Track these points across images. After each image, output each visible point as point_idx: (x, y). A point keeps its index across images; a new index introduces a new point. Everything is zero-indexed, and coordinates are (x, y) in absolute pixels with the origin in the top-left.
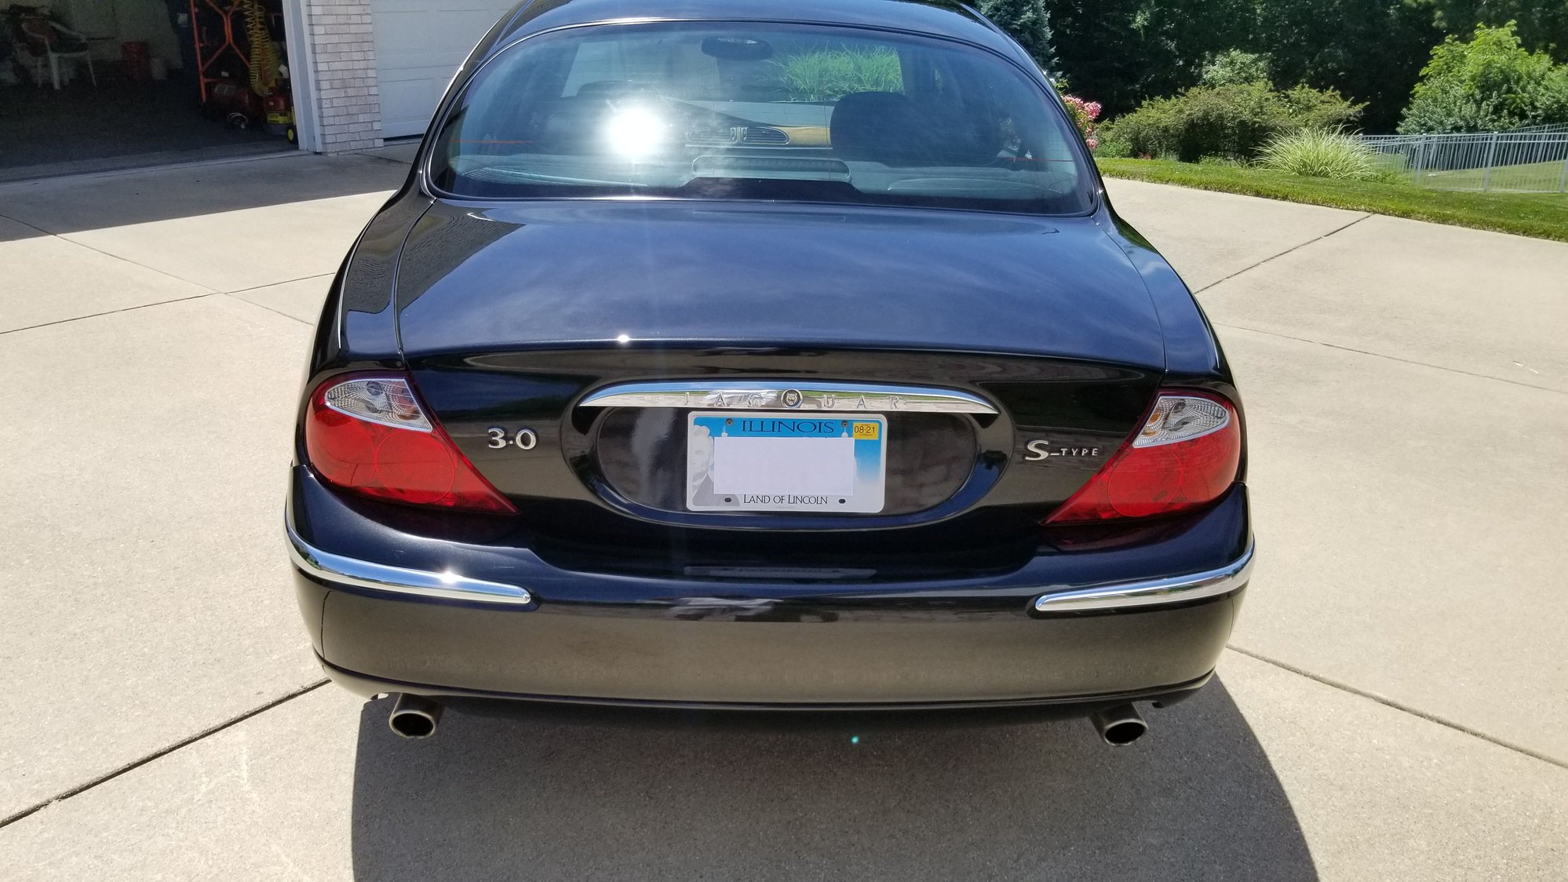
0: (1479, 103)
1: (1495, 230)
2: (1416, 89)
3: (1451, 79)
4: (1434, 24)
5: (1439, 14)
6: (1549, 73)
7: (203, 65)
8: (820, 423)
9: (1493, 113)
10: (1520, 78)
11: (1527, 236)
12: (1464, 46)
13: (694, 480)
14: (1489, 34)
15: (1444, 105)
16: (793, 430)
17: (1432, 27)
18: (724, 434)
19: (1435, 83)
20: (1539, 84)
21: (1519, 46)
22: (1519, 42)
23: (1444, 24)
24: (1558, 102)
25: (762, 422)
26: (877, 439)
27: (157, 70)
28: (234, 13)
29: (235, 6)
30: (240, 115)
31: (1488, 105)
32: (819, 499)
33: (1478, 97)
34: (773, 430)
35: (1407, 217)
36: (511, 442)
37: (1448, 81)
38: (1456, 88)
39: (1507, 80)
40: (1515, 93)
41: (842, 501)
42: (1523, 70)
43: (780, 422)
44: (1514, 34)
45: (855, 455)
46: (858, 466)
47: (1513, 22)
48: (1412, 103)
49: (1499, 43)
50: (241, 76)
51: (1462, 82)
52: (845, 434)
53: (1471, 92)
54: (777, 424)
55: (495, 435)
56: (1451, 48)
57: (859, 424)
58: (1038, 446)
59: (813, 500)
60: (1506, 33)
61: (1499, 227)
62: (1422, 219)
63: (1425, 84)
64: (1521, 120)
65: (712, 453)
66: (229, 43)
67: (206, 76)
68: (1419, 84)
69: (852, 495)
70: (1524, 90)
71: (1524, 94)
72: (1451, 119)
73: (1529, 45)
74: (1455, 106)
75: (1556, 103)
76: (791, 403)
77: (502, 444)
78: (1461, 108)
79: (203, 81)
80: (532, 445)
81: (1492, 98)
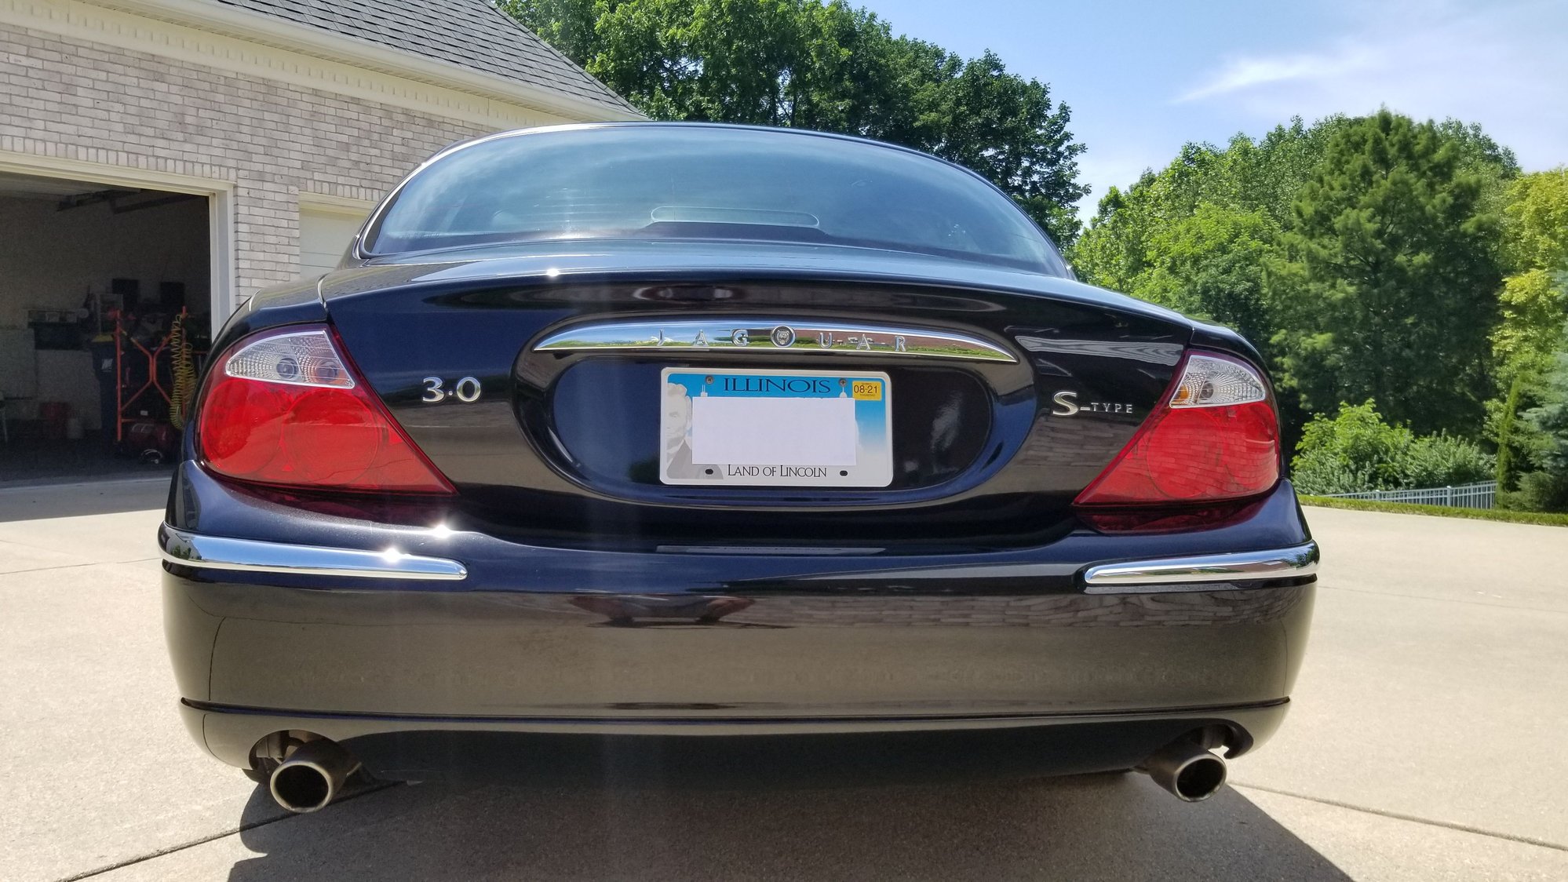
0: (1354, 473)
1: (1414, 513)
2: (1295, 462)
3: (1325, 452)
4: (1301, 406)
5: (1304, 397)
6: (1413, 445)
7: (122, 406)
8: (814, 382)
9: (1369, 482)
10: (1387, 451)
11: (1446, 516)
12: (1332, 422)
13: (669, 447)
14: (1352, 412)
15: (1323, 476)
16: (784, 390)
17: (1299, 409)
18: (704, 394)
19: (1311, 456)
20: (1405, 454)
21: (1381, 421)
22: (1381, 417)
23: (1309, 406)
24: (1426, 470)
25: (748, 380)
26: (880, 399)
27: (74, 428)
28: (162, 352)
29: (162, 346)
30: (155, 451)
31: (1364, 474)
32: (817, 471)
33: (1353, 467)
34: (761, 390)
35: (1327, 506)
36: (450, 394)
37: (1322, 454)
38: (1331, 460)
39: (1376, 451)
40: (1385, 462)
41: (844, 473)
42: (1389, 442)
43: (768, 380)
44: (1375, 410)
45: (856, 418)
46: (860, 431)
47: (1371, 400)
48: (1293, 475)
49: (1362, 419)
50: (161, 413)
51: (1336, 454)
52: (843, 394)
53: (1345, 463)
54: (764, 383)
55: (432, 384)
56: (1321, 424)
57: (859, 383)
58: (1067, 398)
59: (809, 472)
60: (1367, 409)
61: (1417, 510)
62: (1341, 508)
63: (1301, 457)
64: (1396, 487)
65: (690, 416)
66: (153, 383)
67: (124, 415)
68: (1296, 457)
69: (855, 464)
70: (1393, 459)
71: (1395, 464)
72: (1331, 488)
73: (1390, 419)
74: (1334, 476)
75: (1424, 470)
76: (783, 343)
77: (440, 397)
78: (1339, 479)
79: (120, 420)
80: (476, 396)
81: (1365, 467)
